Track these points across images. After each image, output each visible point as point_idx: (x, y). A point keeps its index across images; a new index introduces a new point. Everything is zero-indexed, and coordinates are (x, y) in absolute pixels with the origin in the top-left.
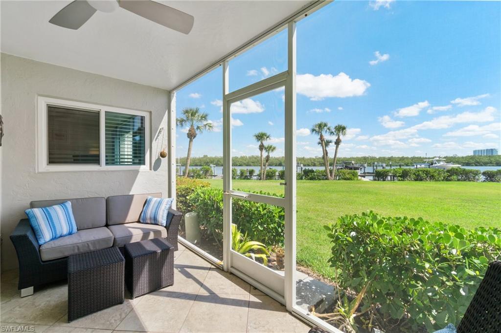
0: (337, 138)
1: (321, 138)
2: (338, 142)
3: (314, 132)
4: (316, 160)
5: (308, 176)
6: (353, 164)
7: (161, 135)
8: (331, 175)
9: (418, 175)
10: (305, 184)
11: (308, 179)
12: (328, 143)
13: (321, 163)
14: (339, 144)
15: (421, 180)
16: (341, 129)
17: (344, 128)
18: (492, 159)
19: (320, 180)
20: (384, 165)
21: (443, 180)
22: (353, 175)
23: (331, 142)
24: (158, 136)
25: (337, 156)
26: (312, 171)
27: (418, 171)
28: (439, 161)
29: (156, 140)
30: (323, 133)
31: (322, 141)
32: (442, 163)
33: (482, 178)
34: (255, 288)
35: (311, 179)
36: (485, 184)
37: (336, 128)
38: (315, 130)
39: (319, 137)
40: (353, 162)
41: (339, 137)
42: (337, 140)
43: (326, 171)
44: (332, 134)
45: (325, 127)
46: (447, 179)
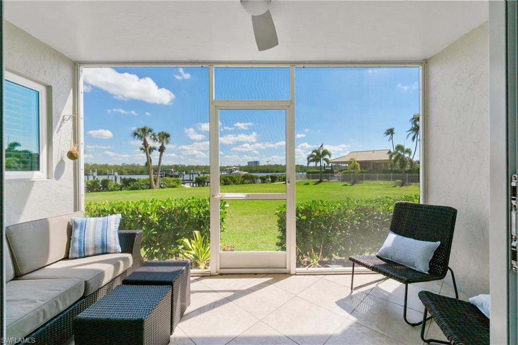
0: (160, 145)
1: (145, 144)
2: (162, 150)
3: (136, 136)
4: (124, 168)
5: (129, 186)
6: (172, 172)
7: (64, 125)
8: (155, 184)
9: (227, 180)
10: (131, 195)
11: (130, 189)
12: (152, 149)
13: (130, 171)
14: (163, 152)
15: (228, 184)
16: (165, 136)
17: (167, 136)
18: (258, 168)
19: (143, 189)
20: (199, 172)
21: (240, 184)
22: (178, 183)
23: (155, 149)
24: (61, 126)
25: (161, 165)
26: (134, 180)
27: (226, 177)
28: (236, 169)
29: (57, 133)
30: (148, 139)
31: (146, 147)
32: (237, 171)
33: (260, 181)
34: (256, 274)
35: (133, 189)
36: (261, 184)
37: (159, 134)
38: (138, 134)
39: (143, 142)
40: (172, 170)
41: (163, 144)
42: (161, 147)
43: (150, 179)
44: (156, 140)
45: (150, 133)
46: (243, 183)
